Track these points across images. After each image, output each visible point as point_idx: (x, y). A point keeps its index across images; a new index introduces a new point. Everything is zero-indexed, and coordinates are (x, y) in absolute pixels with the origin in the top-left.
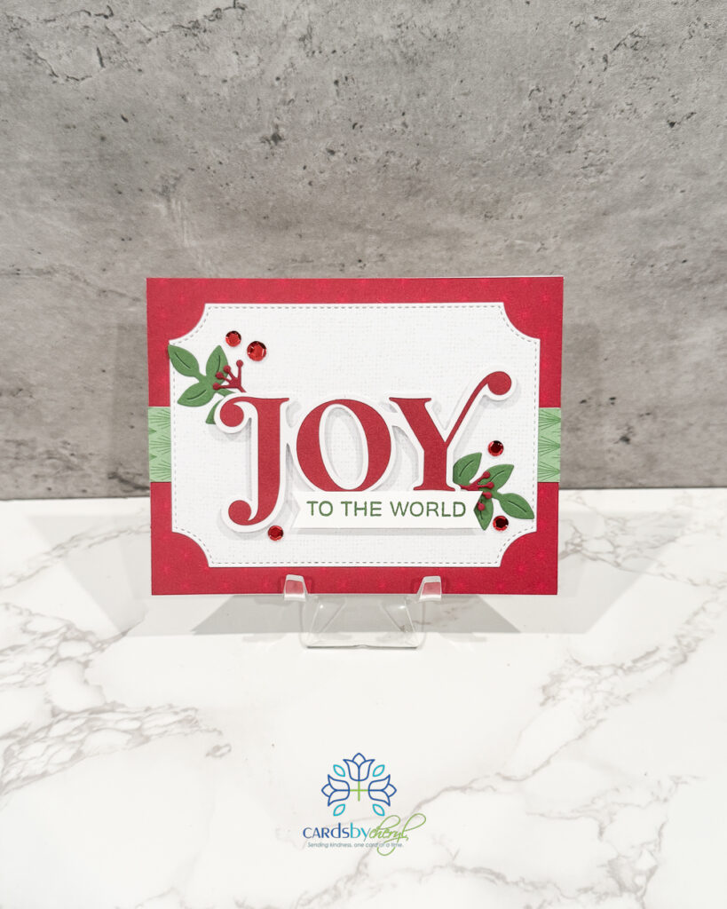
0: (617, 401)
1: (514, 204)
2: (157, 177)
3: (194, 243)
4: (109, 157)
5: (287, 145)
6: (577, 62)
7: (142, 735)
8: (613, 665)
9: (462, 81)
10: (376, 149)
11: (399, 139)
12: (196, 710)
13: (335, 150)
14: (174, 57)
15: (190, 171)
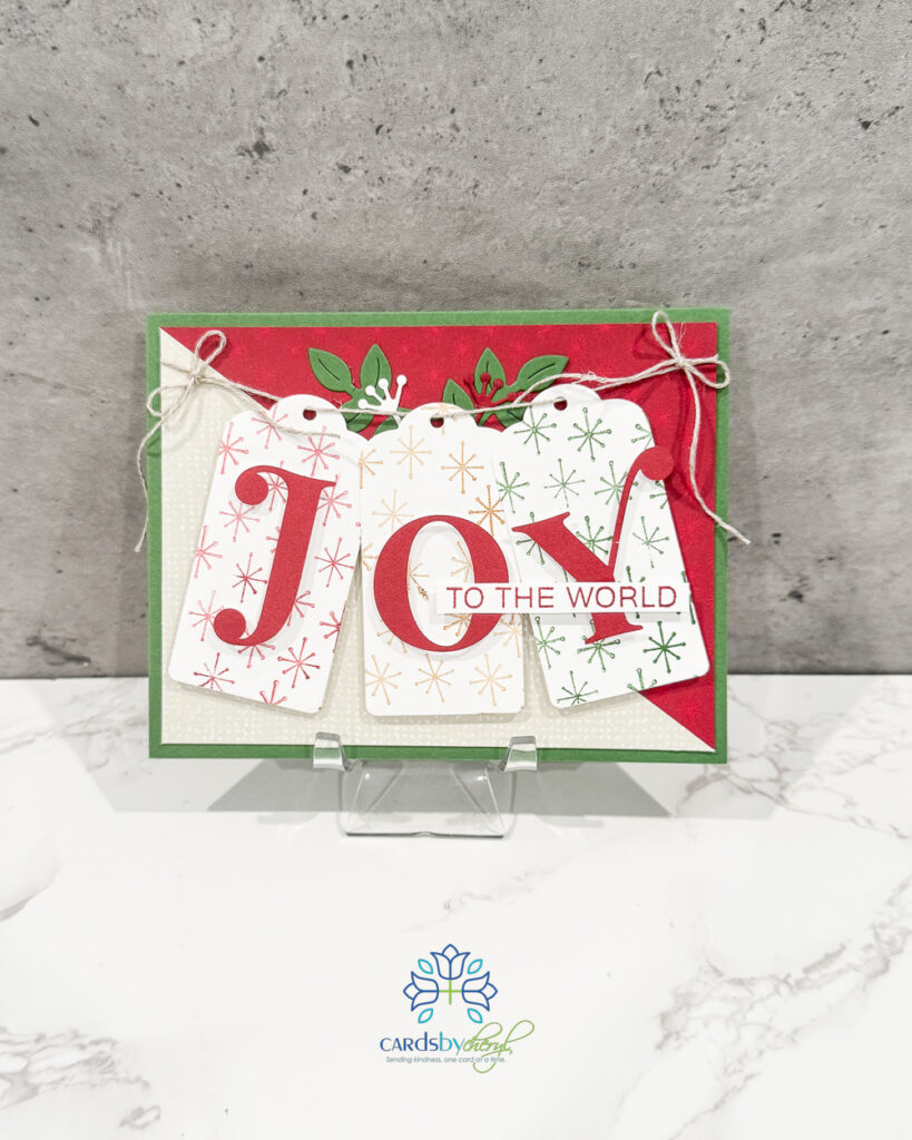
0: (783, 540)
1: (622, 246)
2: (85, 207)
3: (142, 304)
4: (13, 178)
5: (278, 158)
6: (718, 30)
7: (26, 1084)
8: (772, 977)
9: (541, 60)
10: (411, 164)
11: (447, 149)
12: (114, 1043)
13: (350, 166)
14: (104, 28)
15: (133, 198)
